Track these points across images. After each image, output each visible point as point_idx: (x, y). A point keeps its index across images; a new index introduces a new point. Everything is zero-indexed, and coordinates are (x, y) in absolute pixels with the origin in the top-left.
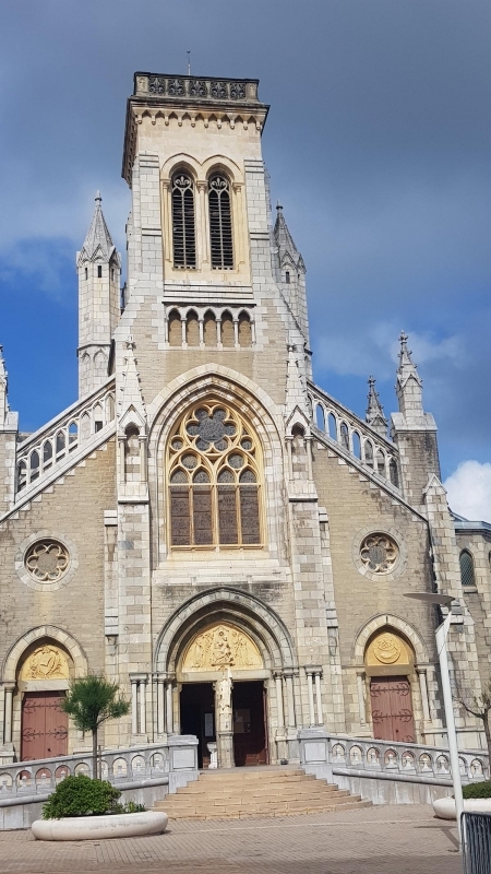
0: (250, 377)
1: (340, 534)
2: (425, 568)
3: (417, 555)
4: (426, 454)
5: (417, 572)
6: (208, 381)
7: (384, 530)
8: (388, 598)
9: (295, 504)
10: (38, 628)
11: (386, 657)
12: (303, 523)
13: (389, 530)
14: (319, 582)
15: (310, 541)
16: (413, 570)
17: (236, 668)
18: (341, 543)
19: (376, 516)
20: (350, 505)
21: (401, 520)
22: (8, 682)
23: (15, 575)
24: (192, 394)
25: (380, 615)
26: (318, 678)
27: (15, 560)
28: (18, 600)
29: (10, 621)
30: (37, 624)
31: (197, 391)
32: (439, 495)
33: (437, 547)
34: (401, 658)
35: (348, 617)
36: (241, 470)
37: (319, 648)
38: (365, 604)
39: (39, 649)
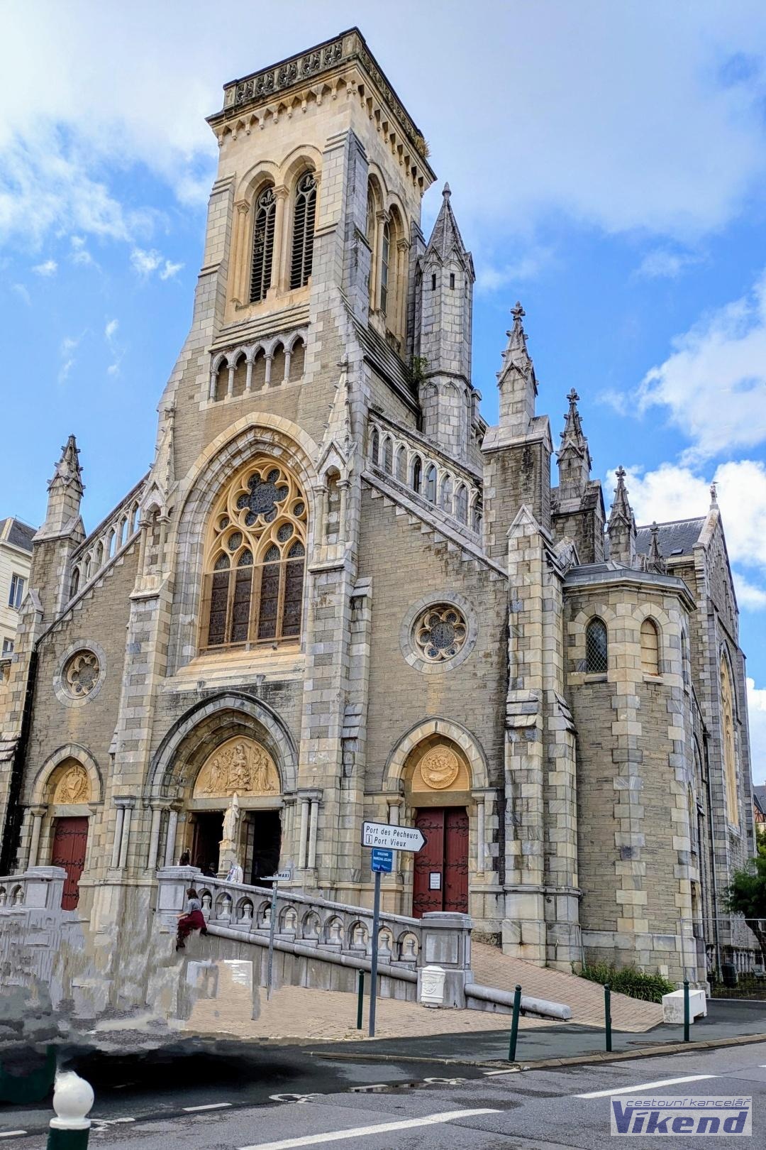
0: (293, 420)
1: (388, 611)
2: (499, 649)
3: (491, 630)
4: (523, 477)
5: (487, 655)
6: (250, 437)
7: (446, 599)
8: (442, 695)
9: (317, 576)
10: (63, 747)
11: (436, 780)
12: (324, 600)
13: (454, 598)
14: (335, 677)
15: (330, 624)
16: (481, 654)
17: (251, 794)
18: (388, 623)
19: (439, 580)
20: (405, 570)
21: (474, 581)
22: (35, 806)
23: (53, 691)
24: (234, 457)
25: (427, 721)
26: (314, 807)
27: (54, 675)
28: (51, 718)
29: (43, 741)
30: (63, 743)
31: (239, 452)
32: (529, 537)
33: (515, 615)
34: (459, 781)
35: (385, 724)
36: (286, 543)
37: (325, 766)
38: (409, 706)
39: (71, 770)
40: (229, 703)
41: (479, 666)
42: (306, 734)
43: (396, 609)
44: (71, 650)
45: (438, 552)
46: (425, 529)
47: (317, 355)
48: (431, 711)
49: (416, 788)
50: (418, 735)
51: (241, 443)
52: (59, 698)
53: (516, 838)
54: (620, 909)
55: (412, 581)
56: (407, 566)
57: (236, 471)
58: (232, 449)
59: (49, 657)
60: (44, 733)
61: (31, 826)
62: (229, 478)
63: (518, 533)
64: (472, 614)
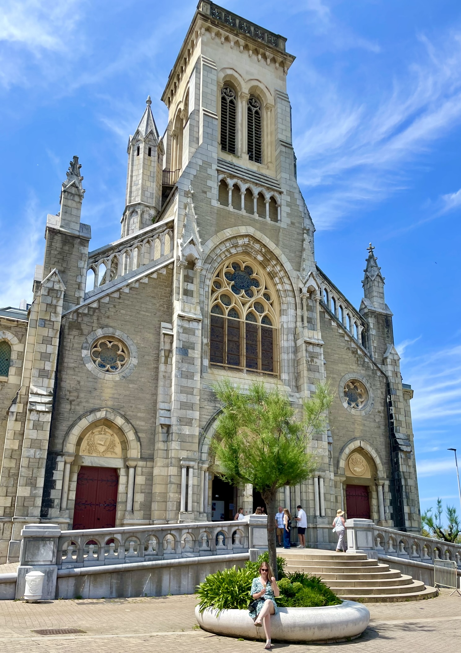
1: (331, 375)
2: (384, 410)
3: (379, 399)
4: (386, 330)
5: (379, 412)
7: (360, 379)
8: (361, 428)
9: (308, 345)
10: (99, 410)
11: (356, 471)
12: (313, 361)
13: (363, 379)
16: (377, 410)
19: (354, 367)
20: (338, 356)
21: (370, 373)
22: (67, 455)
23: (82, 362)
25: (355, 439)
27: (82, 348)
28: (82, 383)
29: (74, 401)
30: (97, 406)
32: (395, 360)
33: (393, 396)
34: (366, 473)
38: (346, 429)
39: (97, 429)
41: (376, 416)
45: (353, 352)
46: (347, 338)
47: (287, 214)
48: (357, 434)
49: (347, 474)
50: (352, 447)
51: (240, 241)
52: (90, 369)
53: (408, 505)
55: (342, 363)
56: (338, 354)
59: (76, 332)
60: (75, 394)
63: (391, 356)
64: (371, 390)
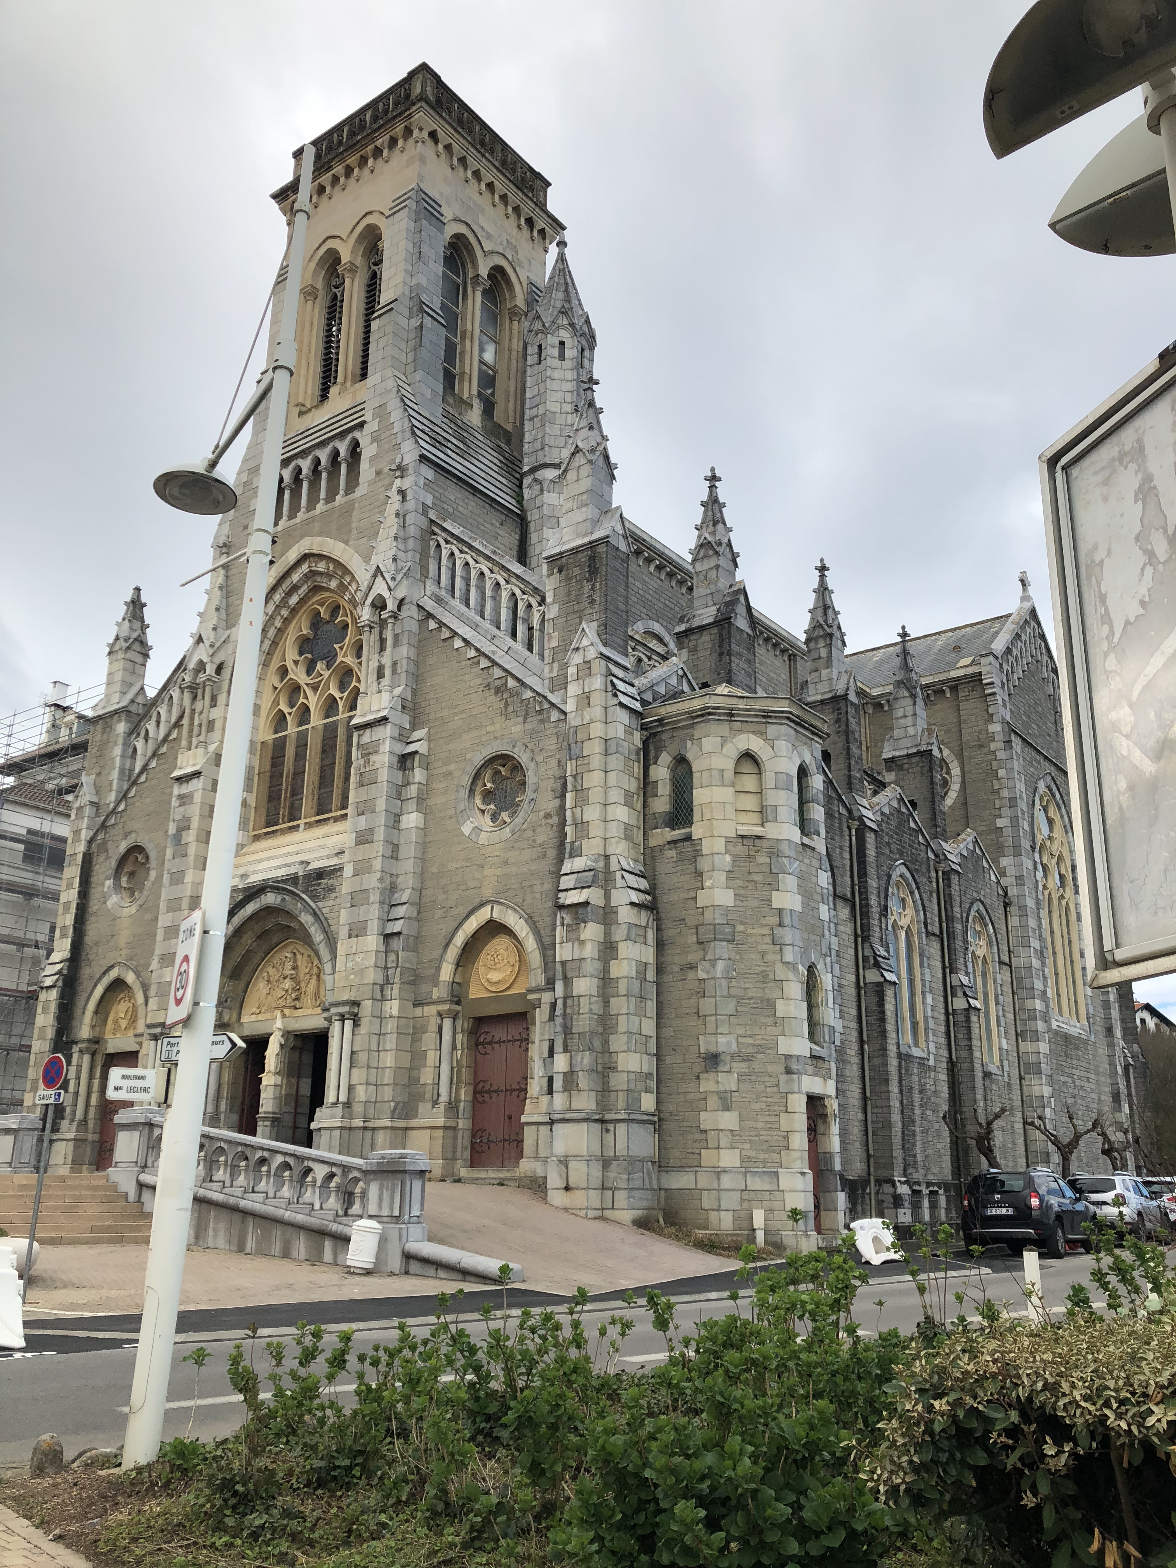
0: (346, 542)
1: (444, 770)
2: (556, 807)
3: (553, 784)
4: (587, 587)
5: (547, 816)
6: (305, 568)
7: (506, 749)
8: (499, 871)
9: (361, 732)
10: (112, 967)
11: (494, 980)
12: (368, 762)
13: (514, 747)
14: (376, 858)
15: (373, 790)
16: (542, 814)
17: (299, 1012)
18: (444, 784)
19: (498, 726)
20: (464, 715)
22: (83, 1041)
23: (104, 899)
24: (289, 594)
25: (482, 905)
26: (348, 1024)
27: (106, 880)
28: (102, 932)
29: (93, 960)
30: (112, 963)
31: (295, 588)
32: (589, 662)
33: (574, 762)
34: (520, 979)
35: (439, 913)
36: (346, 694)
37: (362, 971)
38: (464, 887)
39: (122, 995)
40: (270, 899)
41: (539, 830)
42: (343, 932)
43: (452, 767)
44: (123, 847)
45: (498, 691)
46: (484, 663)
47: (372, 459)
48: (488, 892)
49: (475, 992)
50: (473, 924)
51: (296, 577)
52: (110, 907)
53: (566, 1050)
54: (703, 1136)
55: (470, 730)
56: (464, 711)
57: (294, 611)
58: (286, 585)
59: (102, 857)
60: (95, 950)
61: (79, 1067)
62: (287, 621)
63: (577, 659)
64: (532, 765)
